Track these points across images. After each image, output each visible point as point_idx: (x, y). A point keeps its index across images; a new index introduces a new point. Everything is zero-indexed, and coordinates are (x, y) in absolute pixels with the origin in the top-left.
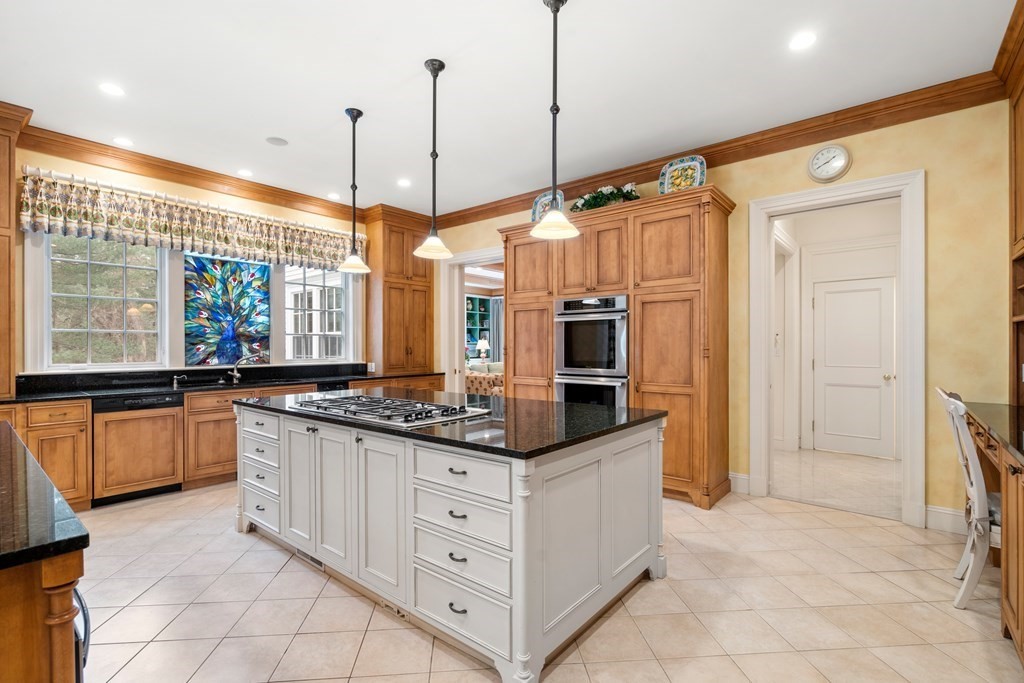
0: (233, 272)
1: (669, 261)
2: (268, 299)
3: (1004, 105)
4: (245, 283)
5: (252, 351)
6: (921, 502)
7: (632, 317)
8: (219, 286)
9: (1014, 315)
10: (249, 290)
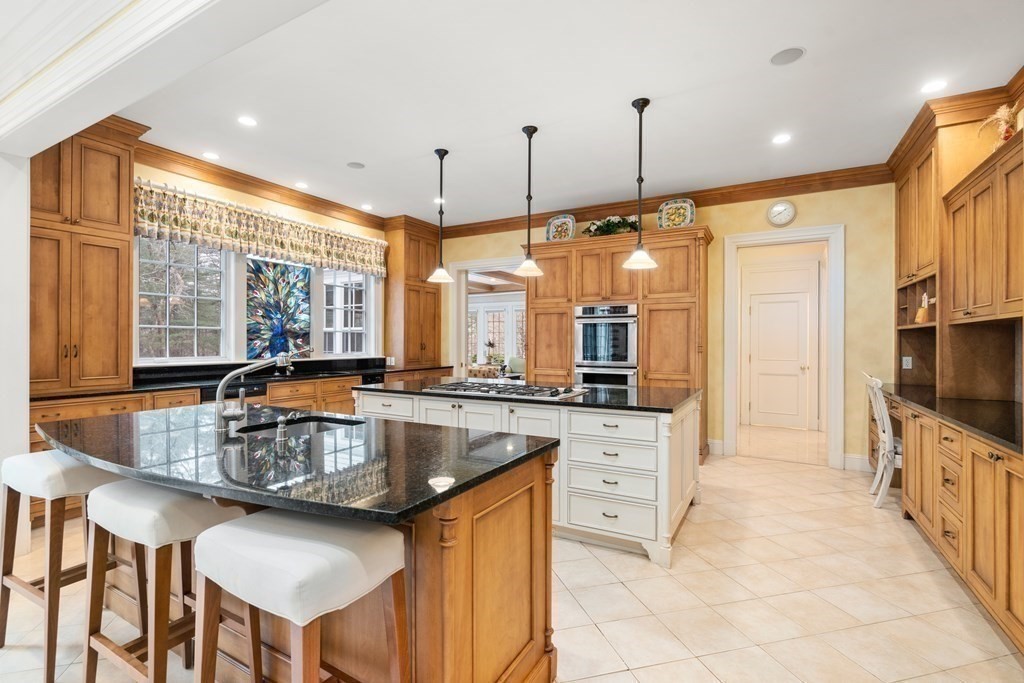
0: (283, 274)
1: (671, 279)
2: (309, 298)
3: (892, 186)
4: (291, 284)
5: (297, 346)
6: (841, 450)
7: (641, 320)
8: (271, 286)
9: (898, 325)
10: (295, 291)
